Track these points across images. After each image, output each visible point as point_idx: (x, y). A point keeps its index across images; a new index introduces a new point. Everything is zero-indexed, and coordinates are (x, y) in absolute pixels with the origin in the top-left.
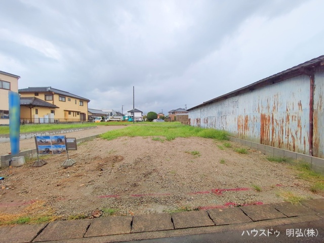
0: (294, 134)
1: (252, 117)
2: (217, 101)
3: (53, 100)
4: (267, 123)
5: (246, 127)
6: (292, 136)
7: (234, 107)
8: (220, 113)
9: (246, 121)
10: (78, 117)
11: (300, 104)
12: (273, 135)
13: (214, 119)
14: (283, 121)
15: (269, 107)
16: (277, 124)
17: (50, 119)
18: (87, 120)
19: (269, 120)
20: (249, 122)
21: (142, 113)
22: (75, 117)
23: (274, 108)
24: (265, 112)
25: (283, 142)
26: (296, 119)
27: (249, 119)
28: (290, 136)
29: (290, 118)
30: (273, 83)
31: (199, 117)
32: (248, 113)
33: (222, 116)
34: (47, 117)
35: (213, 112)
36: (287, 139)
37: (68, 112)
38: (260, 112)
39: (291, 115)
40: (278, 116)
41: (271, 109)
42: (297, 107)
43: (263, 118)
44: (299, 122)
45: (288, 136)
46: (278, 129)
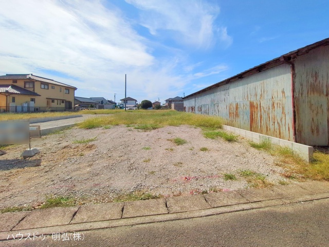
0: (279, 121)
1: (242, 105)
2: (210, 89)
3: (34, 87)
4: (256, 110)
5: (237, 115)
6: (278, 123)
7: (225, 95)
8: (212, 101)
9: (237, 108)
10: (63, 105)
11: (283, 92)
12: (261, 122)
13: (208, 106)
14: (269, 109)
15: (256, 95)
16: (265, 111)
17: (28, 107)
18: (73, 109)
19: (257, 108)
20: (240, 110)
21: (136, 101)
22: (59, 106)
23: (261, 95)
24: (253, 99)
25: (270, 129)
26: (281, 106)
27: (239, 107)
28: (276, 123)
29: (275, 105)
30: (260, 71)
31: (194, 105)
32: (238, 100)
33: (214, 104)
34: (26, 105)
35: (206, 100)
36: (273, 126)
37: (51, 101)
38: (249, 100)
39: (276, 102)
40: (265, 103)
41: (258, 97)
42: (280, 95)
43: (252, 105)
44: (283, 108)
45: (274, 123)
46: (265, 116)
